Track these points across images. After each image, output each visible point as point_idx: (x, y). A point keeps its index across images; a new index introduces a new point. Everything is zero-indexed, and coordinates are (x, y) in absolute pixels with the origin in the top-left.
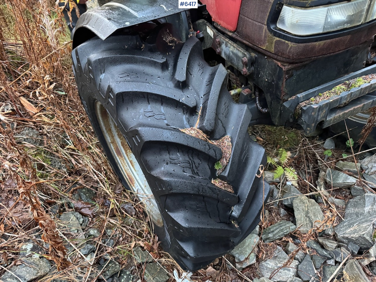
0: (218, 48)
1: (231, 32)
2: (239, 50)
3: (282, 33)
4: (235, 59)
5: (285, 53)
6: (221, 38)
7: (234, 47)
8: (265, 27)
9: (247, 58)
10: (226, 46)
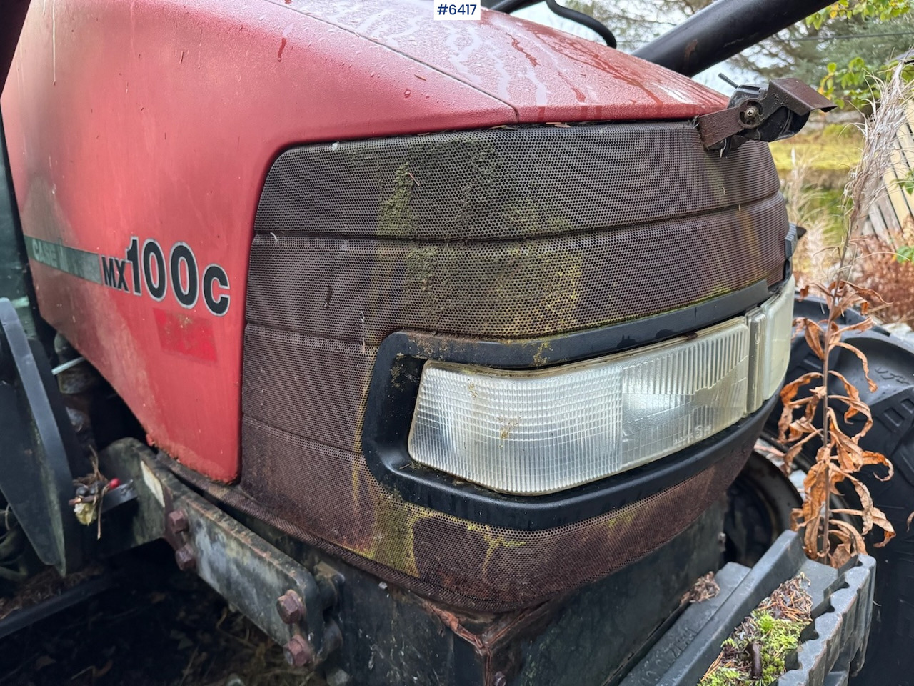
0: (183, 543)
1: (220, 484)
2: (261, 558)
3: (444, 488)
4: (254, 592)
5: (471, 576)
6: (190, 508)
7: (242, 545)
8: (358, 464)
9: (299, 592)
10: (213, 539)
